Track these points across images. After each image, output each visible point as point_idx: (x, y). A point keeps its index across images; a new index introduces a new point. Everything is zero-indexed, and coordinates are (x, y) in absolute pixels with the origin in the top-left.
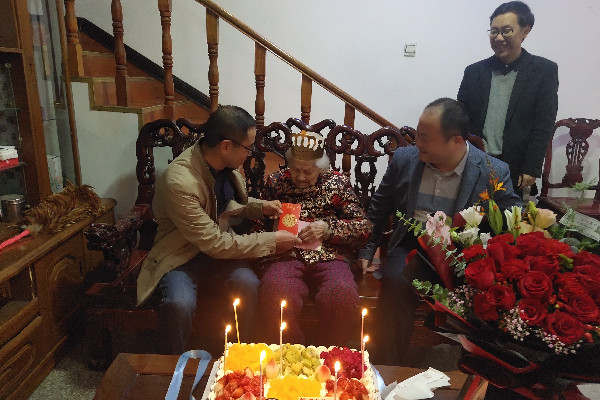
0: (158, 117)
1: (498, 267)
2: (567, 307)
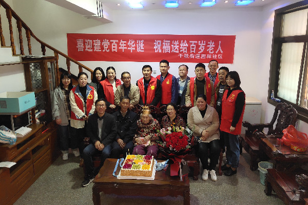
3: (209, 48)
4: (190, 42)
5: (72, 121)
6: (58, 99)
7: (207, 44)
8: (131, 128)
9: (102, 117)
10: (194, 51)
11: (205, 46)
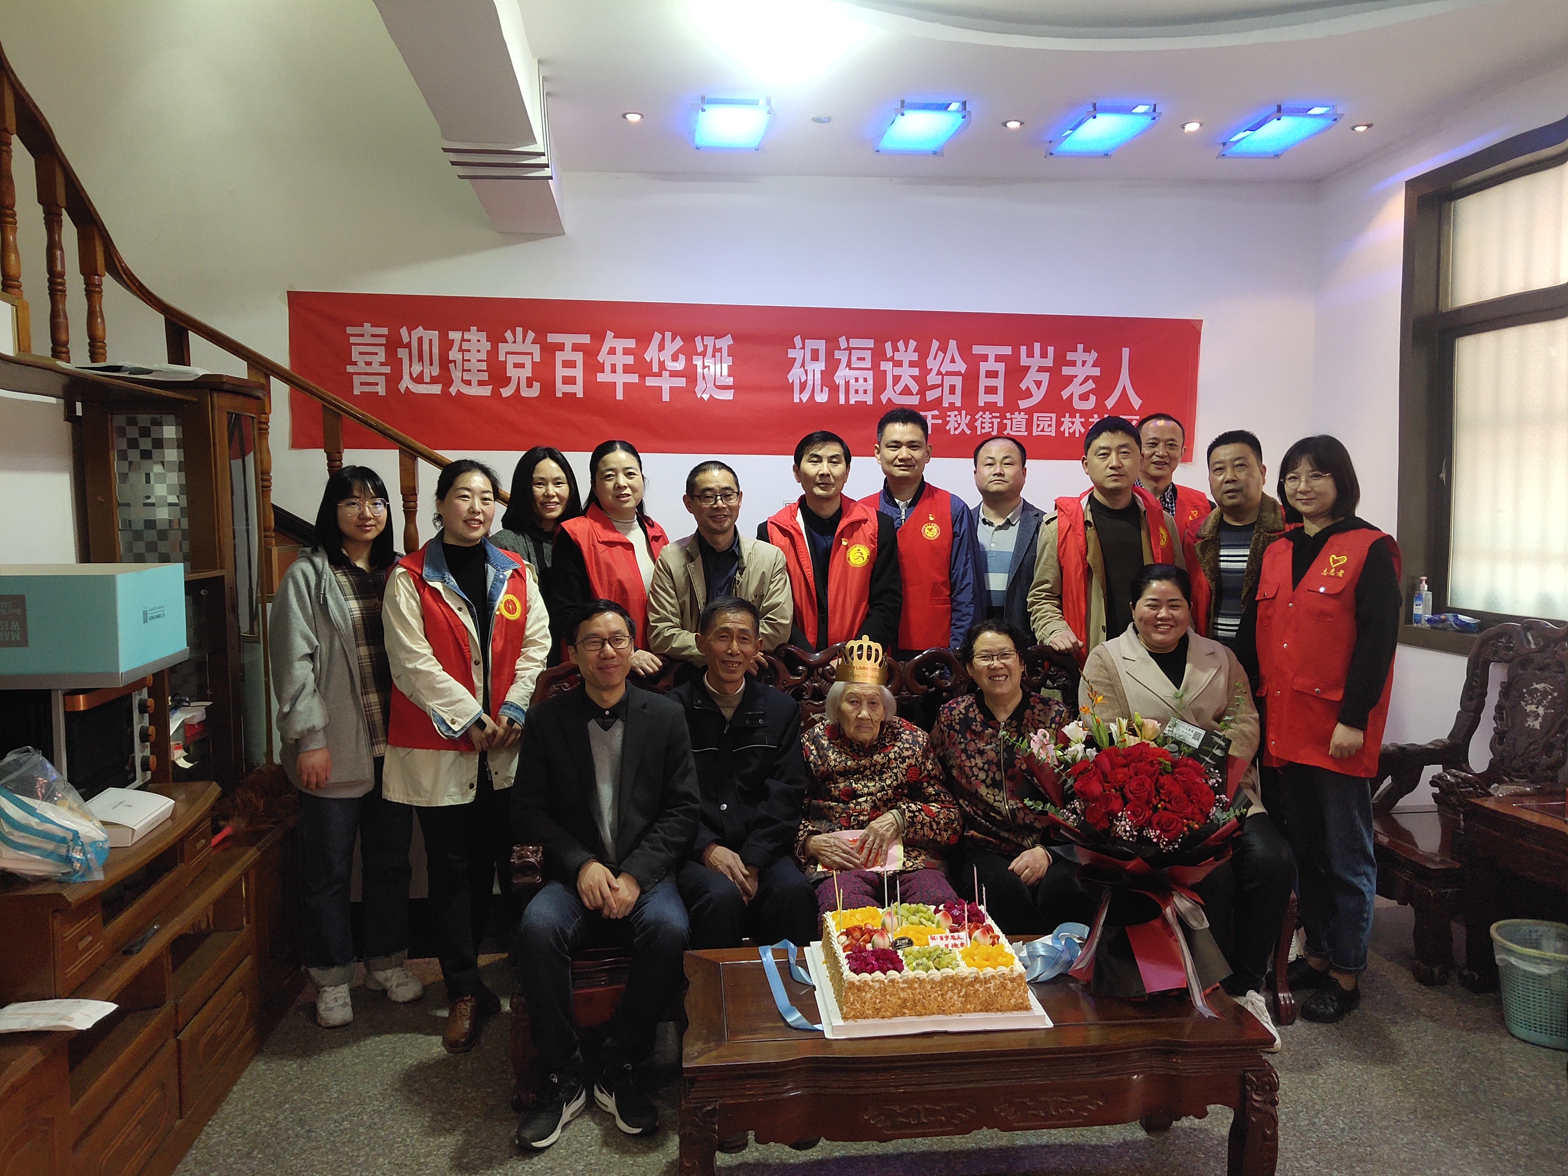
1: (1105, 778)
2: (1168, 806)
3: (1070, 379)
4: (977, 350)
5: (392, 757)
6: (312, 622)
7: (1061, 360)
8: (774, 785)
9: (617, 711)
10: (999, 399)
11: (1054, 371)
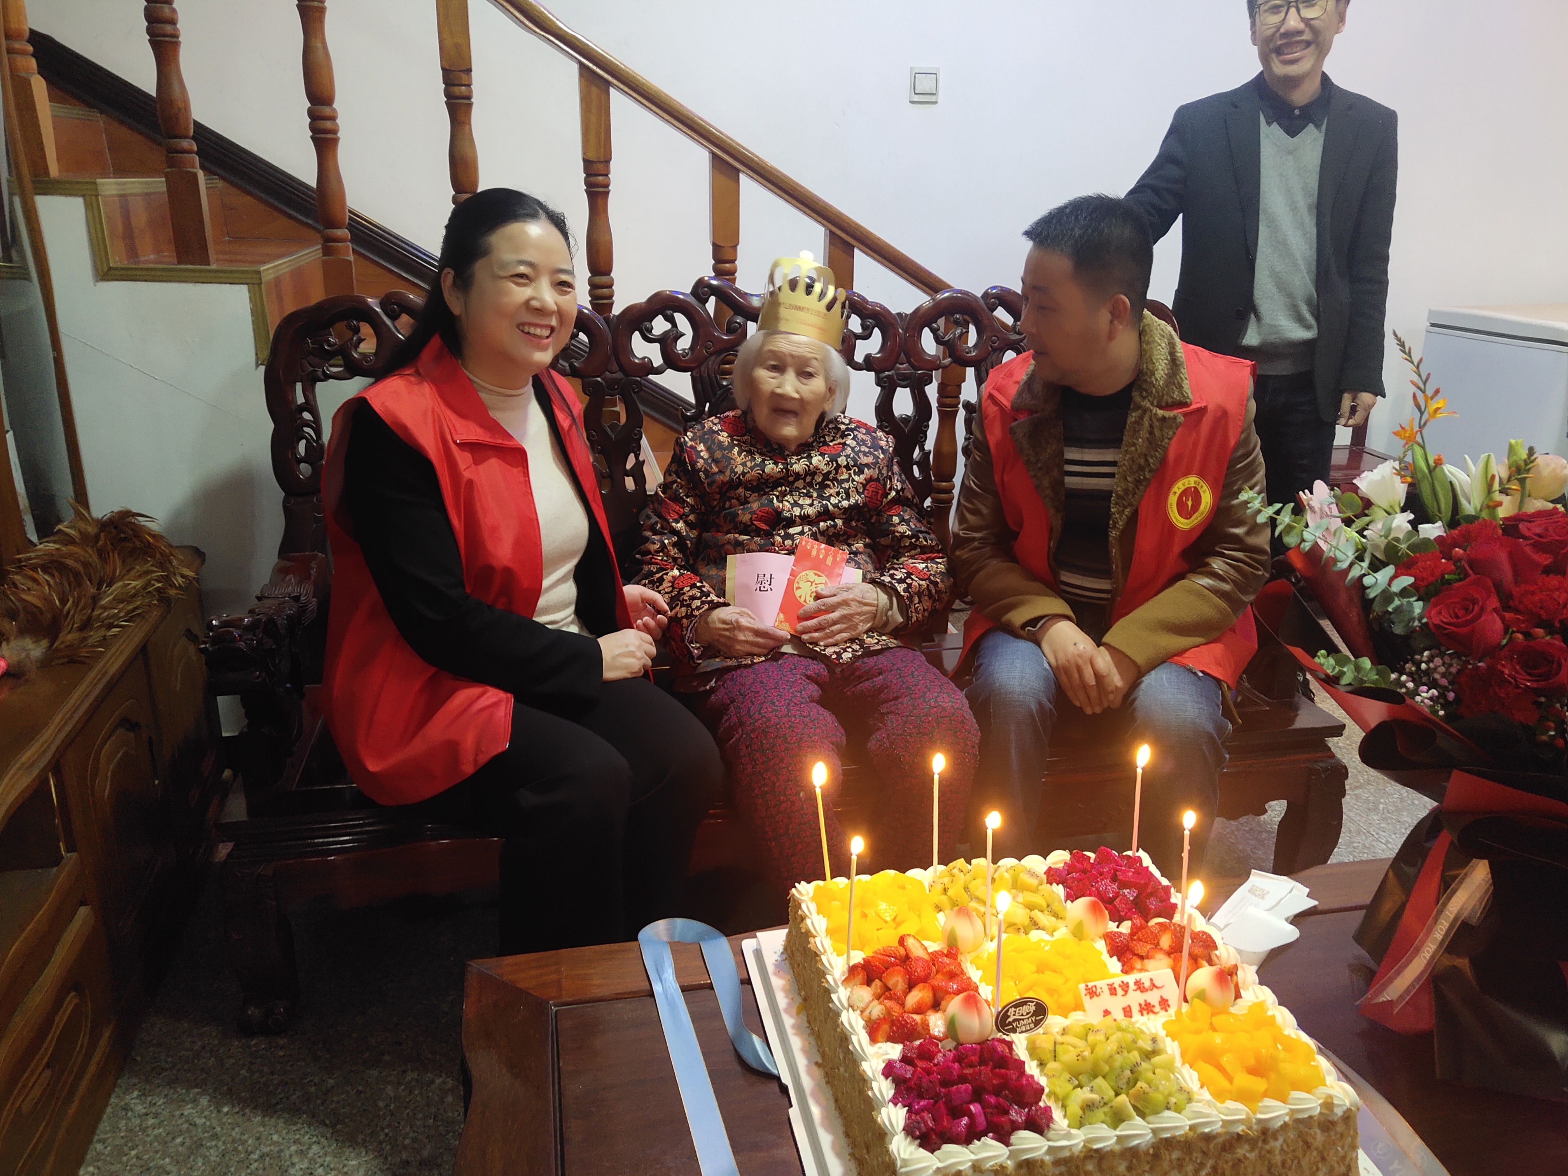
0: (317, 295)
